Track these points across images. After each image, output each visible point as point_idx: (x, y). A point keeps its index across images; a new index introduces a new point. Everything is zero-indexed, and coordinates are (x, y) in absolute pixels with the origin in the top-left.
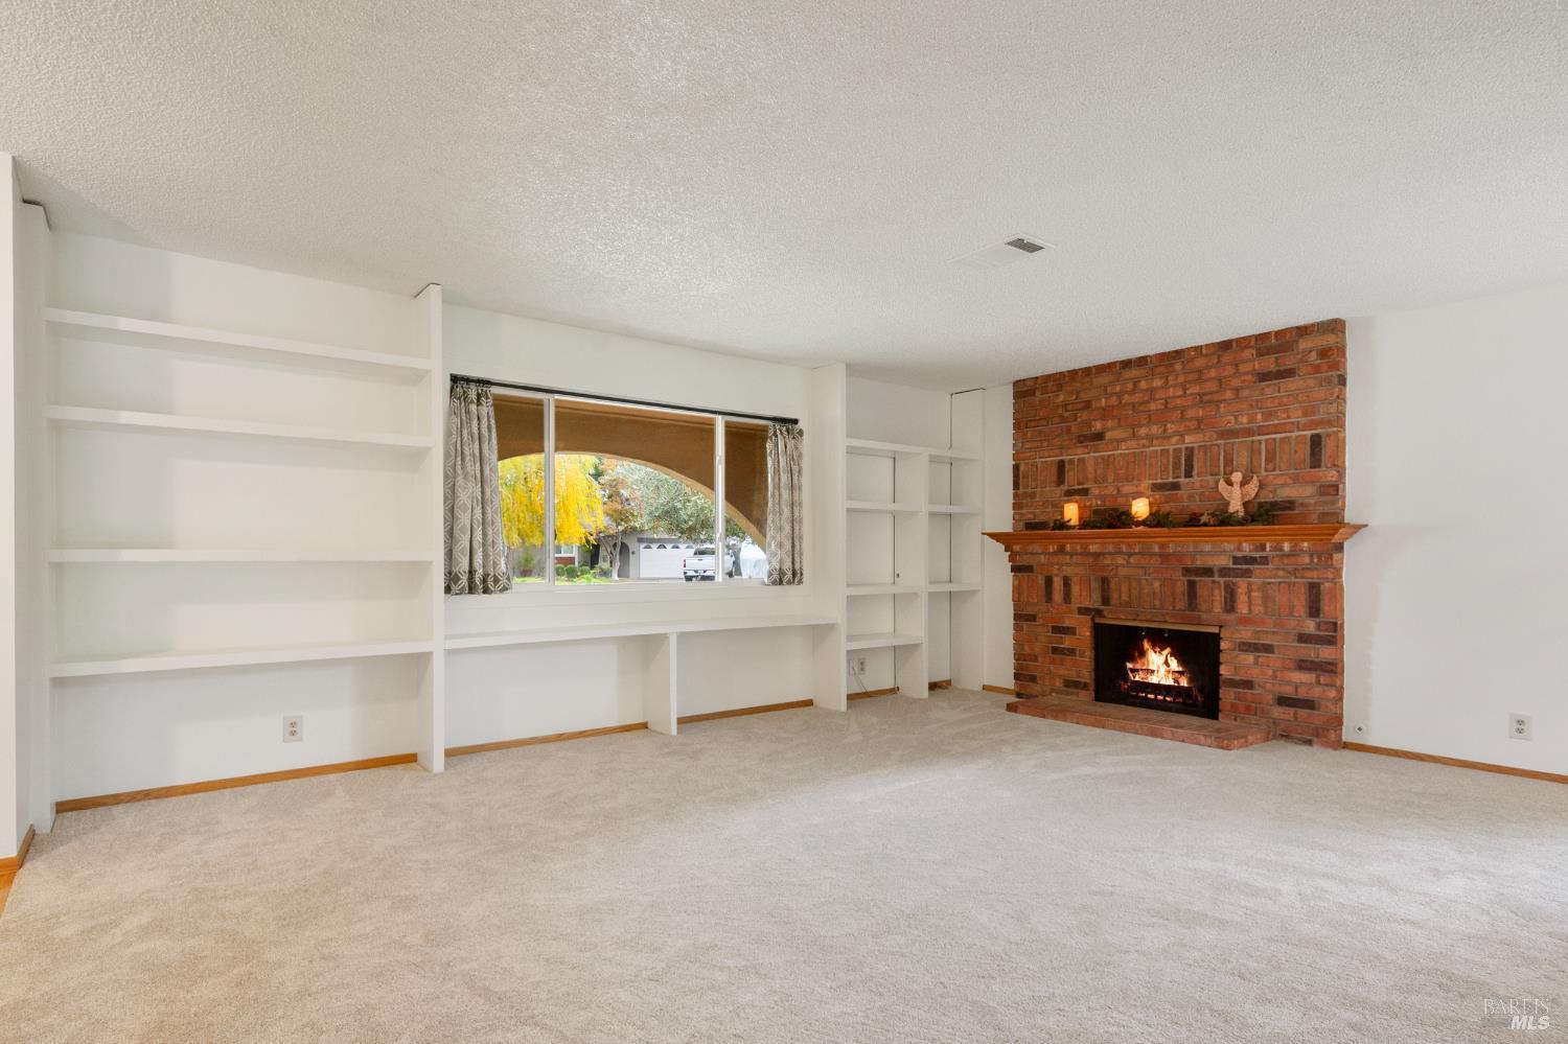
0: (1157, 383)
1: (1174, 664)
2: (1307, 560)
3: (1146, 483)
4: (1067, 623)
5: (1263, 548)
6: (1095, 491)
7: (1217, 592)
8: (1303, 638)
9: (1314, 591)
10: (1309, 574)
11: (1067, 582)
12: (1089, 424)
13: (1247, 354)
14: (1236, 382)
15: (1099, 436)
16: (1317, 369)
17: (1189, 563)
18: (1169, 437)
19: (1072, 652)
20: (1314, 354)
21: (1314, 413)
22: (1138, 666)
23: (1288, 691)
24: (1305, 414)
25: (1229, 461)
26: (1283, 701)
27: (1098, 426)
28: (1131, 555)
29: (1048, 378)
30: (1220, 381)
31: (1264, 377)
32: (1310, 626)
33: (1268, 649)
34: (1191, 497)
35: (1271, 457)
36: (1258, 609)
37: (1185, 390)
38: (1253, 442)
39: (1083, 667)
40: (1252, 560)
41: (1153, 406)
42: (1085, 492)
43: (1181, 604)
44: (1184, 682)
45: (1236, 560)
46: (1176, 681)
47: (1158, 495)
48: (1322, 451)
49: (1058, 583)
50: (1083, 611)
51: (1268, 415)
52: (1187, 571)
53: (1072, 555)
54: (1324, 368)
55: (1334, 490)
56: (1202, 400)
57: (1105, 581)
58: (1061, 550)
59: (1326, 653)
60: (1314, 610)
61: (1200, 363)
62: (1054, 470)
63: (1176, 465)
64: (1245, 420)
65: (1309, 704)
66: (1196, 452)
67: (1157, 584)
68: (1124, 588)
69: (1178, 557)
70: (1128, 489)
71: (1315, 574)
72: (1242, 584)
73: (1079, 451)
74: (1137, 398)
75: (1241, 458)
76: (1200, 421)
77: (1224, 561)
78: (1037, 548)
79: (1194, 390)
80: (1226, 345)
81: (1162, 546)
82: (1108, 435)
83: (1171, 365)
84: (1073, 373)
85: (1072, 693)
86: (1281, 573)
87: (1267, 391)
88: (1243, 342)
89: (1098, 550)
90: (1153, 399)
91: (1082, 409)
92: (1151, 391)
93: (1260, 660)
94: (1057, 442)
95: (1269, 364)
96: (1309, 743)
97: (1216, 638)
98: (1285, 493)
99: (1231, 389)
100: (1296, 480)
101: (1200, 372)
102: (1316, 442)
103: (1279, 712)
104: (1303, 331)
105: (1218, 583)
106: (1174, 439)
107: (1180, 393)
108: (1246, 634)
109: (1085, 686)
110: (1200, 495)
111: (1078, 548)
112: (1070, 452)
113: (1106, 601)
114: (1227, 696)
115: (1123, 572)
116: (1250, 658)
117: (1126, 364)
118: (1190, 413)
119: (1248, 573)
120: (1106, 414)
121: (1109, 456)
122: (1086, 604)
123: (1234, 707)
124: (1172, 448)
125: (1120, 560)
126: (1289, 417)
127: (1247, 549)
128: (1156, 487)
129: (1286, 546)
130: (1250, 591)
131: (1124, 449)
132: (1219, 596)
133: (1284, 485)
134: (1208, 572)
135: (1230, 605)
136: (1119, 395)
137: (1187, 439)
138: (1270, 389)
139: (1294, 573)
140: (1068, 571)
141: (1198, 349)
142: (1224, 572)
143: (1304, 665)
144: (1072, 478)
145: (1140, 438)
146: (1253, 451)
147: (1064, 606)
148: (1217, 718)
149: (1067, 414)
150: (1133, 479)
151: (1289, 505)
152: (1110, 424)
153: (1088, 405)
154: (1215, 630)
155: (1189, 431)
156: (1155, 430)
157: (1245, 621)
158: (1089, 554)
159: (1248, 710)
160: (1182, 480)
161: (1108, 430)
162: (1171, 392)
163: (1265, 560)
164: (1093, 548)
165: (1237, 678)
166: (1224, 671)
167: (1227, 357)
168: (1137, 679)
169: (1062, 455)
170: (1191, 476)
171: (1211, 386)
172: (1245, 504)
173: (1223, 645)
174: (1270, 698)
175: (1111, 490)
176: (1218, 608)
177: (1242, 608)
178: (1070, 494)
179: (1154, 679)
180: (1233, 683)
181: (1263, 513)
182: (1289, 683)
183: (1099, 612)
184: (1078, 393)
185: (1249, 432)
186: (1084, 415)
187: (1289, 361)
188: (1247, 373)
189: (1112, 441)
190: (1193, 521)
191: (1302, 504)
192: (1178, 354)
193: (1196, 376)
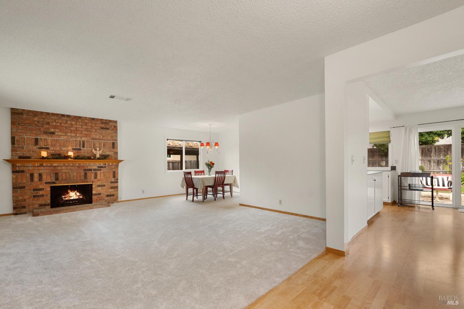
0: (73, 123)
1: (78, 194)
2: (114, 167)
3: (70, 148)
4: (40, 187)
5: (105, 164)
6: (51, 148)
7: (92, 174)
8: (111, 182)
9: (114, 173)
10: (113, 169)
11: (40, 175)
12: (49, 129)
13: (98, 122)
14: (96, 128)
15: (53, 133)
16: (113, 129)
17: (86, 168)
18: (77, 137)
19: (43, 196)
20: (113, 126)
21: (113, 138)
22: (66, 196)
23: (109, 193)
24: (111, 138)
25: (94, 145)
26: (108, 196)
27: (52, 130)
28: (67, 166)
29: (30, 111)
30: (92, 127)
31: (102, 128)
32: (113, 180)
33: (104, 186)
34: (84, 152)
35: (104, 145)
36: (102, 177)
37: (82, 126)
38: (100, 142)
39: (47, 199)
40: (102, 167)
41: (72, 129)
42: (48, 148)
43: (82, 178)
44: (81, 197)
45: (98, 167)
46: (78, 197)
47: (74, 151)
48: (114, 145)
49: (36, 176)
50: (46, 183)
51: (103, 137)
52: (85, 170)
53: (44, 167)
54: (115, 129)
55: (116, 153)
56: (87, 130)
57: (56, 174)
58: (41, 165)
59: (115, 185)
60: (114, 177)
61: (86, 121)
62: (34, 141)
63: (80, 144)
64: (98, 136)
65: (113, 195)
66: (85, 142)
67: (75, 174)
68: (64, 175)
69: (83, 166)
70: (64, 149)
71: (115, 169)
72: (99, 172)
73: (44, 136)
74: (67, 125)
75: (97, 145)
76: (86, 135)
77: (96, 167)
78: (30, 164)
79: (85, 127)
80: (93, 119)
81: (79, 164)
82: (56, 133)
83: (78, 120)
84: (42, 113)
85: (43, 208)
86: (108, 170)
87: (103, 131)
88: (98, 120)
89: (57, 165)
90: (72, 127)
91: (46, 124)
92: (72, 124)
93: (102, 188)
94: (35, 132)
95: (103, 126)
96: (113, 203)
97: (92, 185)
98: (107, 153)
99: (95, 129)
100: (110, 151)
101: (86, 123)
102: (113, 144)
103: (107, 198)
104: (110, 121)
105: (93, 172)
106: (79, 138)
107: (81, 127)
108: (99, 183)
109: (48, 205)
110: (87, 152)
111: (49, 165)
112: (41, 136)
113: (57, 179)
114: (94, 198)
115: (63, 171)
116: (100, 188)
117: (63, 116)
118: (84, 132)
119: (100, 170)
120: (55, 127)
121: (57, 139)
122: (49, 181)
123: (96, 200)
124: (78, 140)
125: (64, 168)
126: (108, 138)
127: (102, 165)
128: (73, 149)
129: (111, 164)
130: (100, 174)
131: (62, 138)
132: (93, 175)
133: (107, 151)
134: (91, 170)
135: (96, 177)
136: (61, 123)
137: (83, 138)
138: (104, 131)
139: (111, 170)
140: (41, 171)
141: (86, 118)
142: (95, 170)
143: (112, 188)
144: (41, 144)
145: (68, 136)
146: (100, 144)
147: (39, 183)
148: (92, 203)
149: (39, 124)
150: (66, 146)
151: (108, 156)
152: (57, 130)
153: (48, 123)
154: (91, 183)
155: (83, 136)
156: (73, 134)
157: (99, 180)
158: (53, 166)
159: (100, 200)
160: (82, 148)
161: (56, 132)
162: (78, 126)
163: (105, 167)
164: (54, 165)
165: (97, 193)
166: (94, 192)
167: (93, 122)
168: (66, 199)
169: (37, 136)
170: (84, 147)
171: (90, 127)
172: (100, 155)
173: (93, 186)
174: (105, 196)
175: (58, 149)
176: (93, 178)
177: (99, 177)
178: (41, 148)
179: (72, 198)
180: (96, 195)
181: (104, 157)
182: (109, 192)
183: (54, 183)
184: (44, 119)
185: (99, 140)
186: (47, 126)
187: (108, 127)
188: (98, 127)
189: (58, 135)
190: (89, 158)
191: (111, 156)
192: (80, 117)
193: (85, 124)
